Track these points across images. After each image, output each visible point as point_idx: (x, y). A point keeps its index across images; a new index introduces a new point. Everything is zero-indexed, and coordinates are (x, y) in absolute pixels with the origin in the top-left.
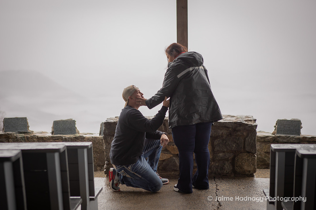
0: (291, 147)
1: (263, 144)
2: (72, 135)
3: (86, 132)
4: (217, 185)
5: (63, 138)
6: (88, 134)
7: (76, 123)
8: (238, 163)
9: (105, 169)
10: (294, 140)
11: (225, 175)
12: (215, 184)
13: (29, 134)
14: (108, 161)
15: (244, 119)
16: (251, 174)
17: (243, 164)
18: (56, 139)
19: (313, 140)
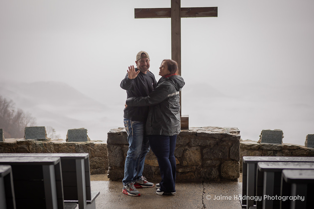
0: (259, 159)
2: (84, 142)
3: (96, 140)
4: (204, 189)
5: (76, 144)
6: (98, 141)
7: (87, 131)
8: (224, 169)
9: (108, 173)
10: (276, 148)
11: (213, 180)
12: (203, 188)
13: (46, 141)
14: (111, 167)
15: (229, 131)
16: (235, 179)
17: (228, 170)
18: (70, 146)
19: (293, 148)
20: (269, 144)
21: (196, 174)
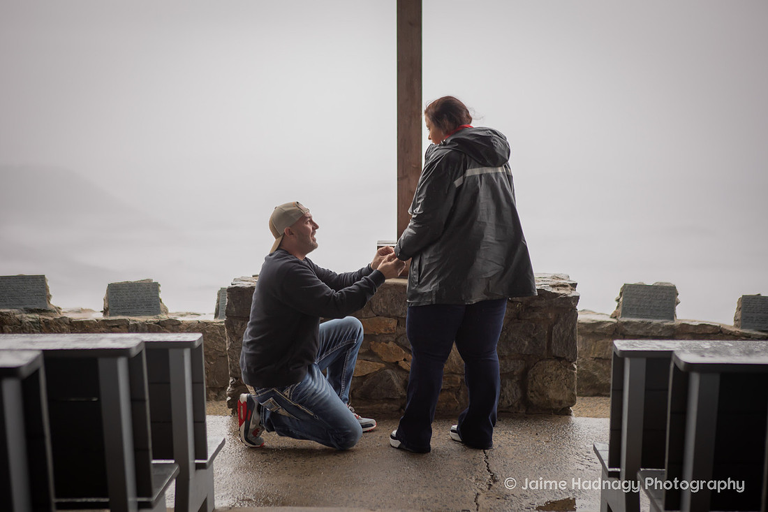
0: (658, 346)
1: (590, 341)
2: (152, 317)
3: (184, 311)
5: (131, 323)
6: (187, 314)
7: (160, 288)
8: (534, 383)
9: (229, 395)
10: (660, 330)
11: (506, 412)
13: (50, 314)
14: (237, 379)
15: (549, 283)
16: (563, 409)
17: (546, 384)
18: (113, 327)
19: (703, 331)
20: (642, 320)
21: (461, 396)
